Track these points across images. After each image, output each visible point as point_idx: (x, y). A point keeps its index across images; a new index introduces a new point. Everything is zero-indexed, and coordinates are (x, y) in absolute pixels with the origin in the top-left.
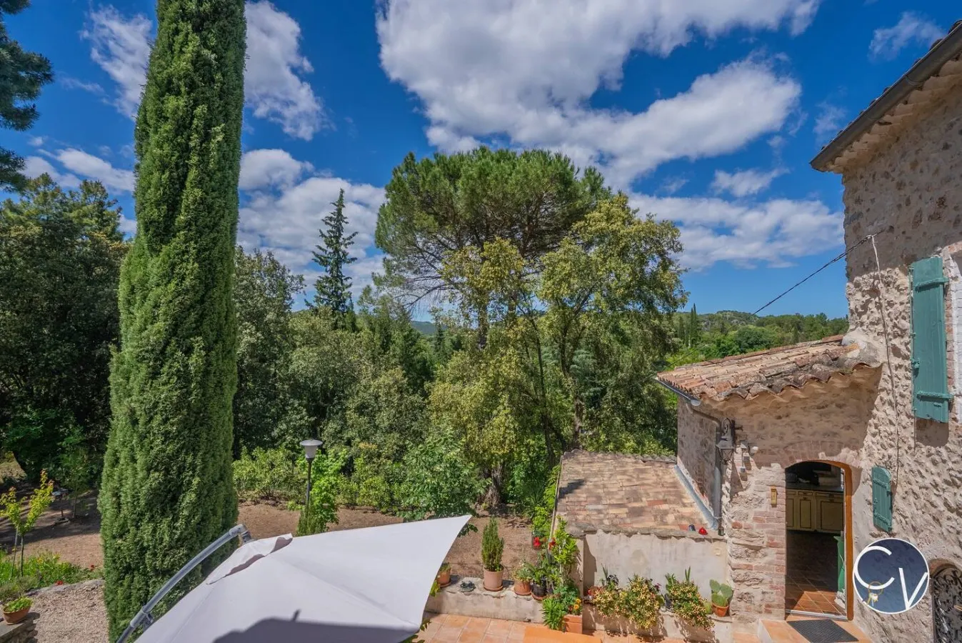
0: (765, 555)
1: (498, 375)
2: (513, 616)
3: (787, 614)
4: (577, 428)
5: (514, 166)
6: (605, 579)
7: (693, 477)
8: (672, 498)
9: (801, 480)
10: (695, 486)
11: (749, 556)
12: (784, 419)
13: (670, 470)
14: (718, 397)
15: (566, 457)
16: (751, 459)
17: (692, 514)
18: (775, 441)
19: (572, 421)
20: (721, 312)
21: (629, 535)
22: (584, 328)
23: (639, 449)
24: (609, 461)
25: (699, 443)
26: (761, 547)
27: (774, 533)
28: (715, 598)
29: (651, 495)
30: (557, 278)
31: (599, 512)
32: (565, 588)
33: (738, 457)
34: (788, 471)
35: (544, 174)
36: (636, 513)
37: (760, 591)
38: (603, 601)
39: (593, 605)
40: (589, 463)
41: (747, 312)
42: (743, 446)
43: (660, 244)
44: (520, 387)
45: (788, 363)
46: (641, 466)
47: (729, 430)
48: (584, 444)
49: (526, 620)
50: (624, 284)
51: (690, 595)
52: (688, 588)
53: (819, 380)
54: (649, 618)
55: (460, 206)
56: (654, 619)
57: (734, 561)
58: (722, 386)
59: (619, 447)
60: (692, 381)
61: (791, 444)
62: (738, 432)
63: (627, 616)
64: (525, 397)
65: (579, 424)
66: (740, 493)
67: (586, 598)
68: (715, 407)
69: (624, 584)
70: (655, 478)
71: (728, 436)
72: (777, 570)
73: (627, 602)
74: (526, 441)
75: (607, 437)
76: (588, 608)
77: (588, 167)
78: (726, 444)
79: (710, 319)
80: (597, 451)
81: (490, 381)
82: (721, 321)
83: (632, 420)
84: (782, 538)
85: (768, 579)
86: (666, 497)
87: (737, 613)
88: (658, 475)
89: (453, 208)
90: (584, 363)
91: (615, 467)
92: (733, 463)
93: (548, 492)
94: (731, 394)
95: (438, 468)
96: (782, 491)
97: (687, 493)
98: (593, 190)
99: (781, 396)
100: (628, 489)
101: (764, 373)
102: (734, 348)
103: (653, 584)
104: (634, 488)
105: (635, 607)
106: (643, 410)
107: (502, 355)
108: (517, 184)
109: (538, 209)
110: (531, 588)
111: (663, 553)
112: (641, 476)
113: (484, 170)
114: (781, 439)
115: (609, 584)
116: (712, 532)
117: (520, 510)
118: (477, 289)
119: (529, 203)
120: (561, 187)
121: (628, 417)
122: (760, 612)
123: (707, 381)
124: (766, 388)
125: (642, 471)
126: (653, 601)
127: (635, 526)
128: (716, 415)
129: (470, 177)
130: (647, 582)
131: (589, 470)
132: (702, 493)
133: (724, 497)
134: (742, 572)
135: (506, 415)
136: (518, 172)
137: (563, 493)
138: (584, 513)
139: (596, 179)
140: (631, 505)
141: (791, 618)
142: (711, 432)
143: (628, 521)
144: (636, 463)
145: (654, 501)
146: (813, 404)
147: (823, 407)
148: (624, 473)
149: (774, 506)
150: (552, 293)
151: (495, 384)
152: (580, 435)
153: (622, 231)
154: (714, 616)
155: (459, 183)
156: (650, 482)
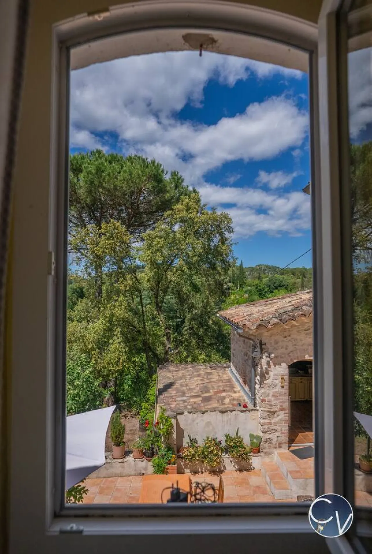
0: (278, 416)
1: (113, 315)
2: (133, 473)
3: (290, 447)
4: (167, 348)
5: (122, 167)
6: (189, 441)
7: (240, 375)
8: (228, 389)
9: (299, 371)
10: (241, 380)
11: (270, 417)
12: (288, 337)
13: (227, 372)
14: (253, 327)
15: (161, 369)
16: (271, 362)
17: (240, 397)
18: (283, 350)
19: (164, 344)
20: (258, 266)
21: (203, 413)
22: (171, 281)
23: (208, 360)
24: (189, 369)
25: (243, 354)
26: (276, 411)
27: (283, 402)
28: (252, 444)
29: (216, 388)
30: (155, 248)
31: (184, 401)
32: (166, 450)
33: (264, 361)
34: (290, 367)
35: (143, 173)
36: (207, 400)
37: (276, 436)
38: (189, 454)
39: (182, 458)
40: (176, 371)
41: (274, 265)
42: (266, 355)
43: (220, 227)
44: (128, 323)
45: (290, 306)
46: (209, 371)
47: (259, 346)
48: (172, 359)
49: (142, 474)
50: (198, 253)
51: (238, 444)
52: (237, 440)
53: (305, 315)
54: (215, 461)
55: (82, 192)
56: (218, 461)
57: (262, 421)
58: (255, 320)
59: (195, 360)
60: (239, 317)
61: (292, 352)
62: (263, 346)
63: (203, 462)
64: (132, 329)
65: (168, 346)
66: (265, 382)
67: (178, 454)
68: (251, 332)
69: (201, 443)
70: (217, 377)
71: (258, 349)
72: (284, 423)
73: (203, 453)
74: (133, 359)
75: (187, 353)
76: (180, 460)
77: (173, 171)
78: (257, 354)
79: (251, 271)
80: (181, 362)
81: (107, 319)
82: (258, 272)
83: (203, 341)
84: (287, 405)
85: (280, 428)
86: (225, 389)
87: (264, 450)
88: (219, 375)
89: (75, 193)
90: (169, 302)
91: (193, 373)
92: (261, 365)
93: (150, 392)
94: (260, 325)
95: (77, 382)
96: (287, 378)
97: (237, 385)
98: (177, 187)
99: (286, 325)
100: (201, 385)
101: (277, 312)
102: (266, 290)
103: (218, 440)
104: (205, 385)
105: (207, 455)
106: (209, 334)
107: (116, 301)
108: (124, 180)
109: (138, 197)
110: (144, 454)
111: (223, 421)
112: (209, 377)
113: (100, 168)
114: (286, 349)
115: (192, 444)
116: (250, 406)
117: (130, 406)
118: (97, 256)
119: (132, 193)
120: (155, 184)
121: (200, 339)
122: (276, 448)
123: (247, 317)
124: (278, 321)
125: (210, 374)
126: (218, 450)
127: (206, 407)
128: (252, 337)
129: (89, 173)
130: (214, 440)
131: (176, 375)
132: (245, 384)
133: (257, 385)
134: (266, 427)
135: (119, 343)
136: (125, 172)
137: (161, 392)
138: (175, 403)
139: (179, 179)
140: (203, 395)
141: (292, 449)
142: (250, 347)
143: (202, 405)
144: (206, 369)
145: (217, 391)
146: (302, 328)
147: (307, 330)
148: (199, 376)
149: (283, 387)
150: (151, 259)
151: (111, 322)
152: (170, 353)
153: (196, 219)
154: (252, 454)
155: (81, 176)
156: (214, 380)
